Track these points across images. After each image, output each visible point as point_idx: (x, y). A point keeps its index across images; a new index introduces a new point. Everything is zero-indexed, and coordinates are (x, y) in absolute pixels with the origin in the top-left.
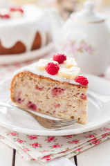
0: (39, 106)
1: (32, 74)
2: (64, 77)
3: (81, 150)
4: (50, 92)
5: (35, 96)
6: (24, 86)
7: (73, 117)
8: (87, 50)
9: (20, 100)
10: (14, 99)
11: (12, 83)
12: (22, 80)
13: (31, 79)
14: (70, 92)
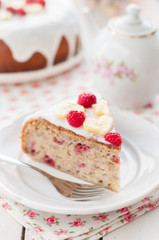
0: (58, 162)
1: (49, 124)
2: (90, 131)
3: (109, 231)
4: (72, 148)
5: (53, 150)
6: (38, 135)
7: (101, 181)
8: (127, 75)
9: (33, 151)
10: (26, 150)
11: (23, 131)
12: (37, 129)
13: (48, 129)
14: (98, 152)
